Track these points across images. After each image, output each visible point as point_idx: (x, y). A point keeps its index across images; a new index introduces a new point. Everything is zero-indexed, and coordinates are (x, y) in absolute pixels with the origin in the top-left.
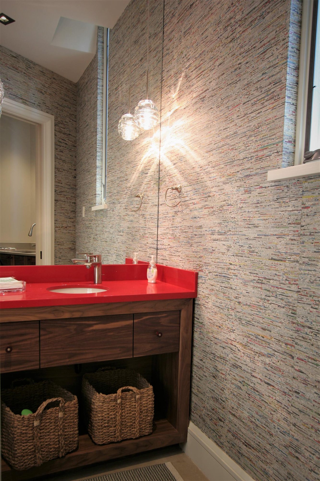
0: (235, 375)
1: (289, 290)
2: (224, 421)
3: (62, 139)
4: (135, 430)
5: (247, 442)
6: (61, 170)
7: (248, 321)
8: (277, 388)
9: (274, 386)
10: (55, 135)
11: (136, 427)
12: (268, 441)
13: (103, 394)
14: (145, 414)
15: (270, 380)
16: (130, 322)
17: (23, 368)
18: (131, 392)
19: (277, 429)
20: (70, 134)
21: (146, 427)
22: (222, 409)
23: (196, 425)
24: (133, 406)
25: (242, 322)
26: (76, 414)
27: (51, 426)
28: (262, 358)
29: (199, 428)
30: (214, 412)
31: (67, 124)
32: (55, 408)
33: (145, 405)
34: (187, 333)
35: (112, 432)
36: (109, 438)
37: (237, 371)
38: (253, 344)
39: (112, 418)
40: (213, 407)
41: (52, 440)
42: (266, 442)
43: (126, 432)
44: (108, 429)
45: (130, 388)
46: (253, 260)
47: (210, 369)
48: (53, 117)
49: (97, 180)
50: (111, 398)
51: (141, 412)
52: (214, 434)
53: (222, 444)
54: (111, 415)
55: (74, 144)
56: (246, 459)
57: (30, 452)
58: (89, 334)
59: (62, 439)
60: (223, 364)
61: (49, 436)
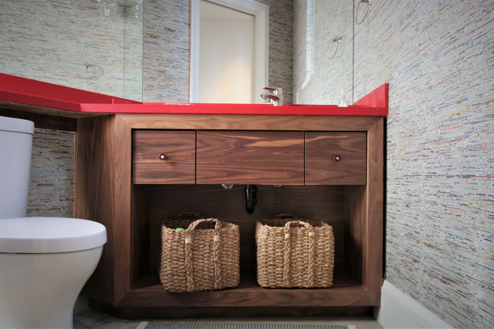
0: (429, 188)
1: (487, 23)
2: (419, 260)
3: (278, 29)
4: (309, 276)
5: (445, 276)
6: (276, 60)
7: (441, 105)
8: (479, 175)
9: (474, 176)
10: (270, 25)
11: (309, 272)
12: (470, 261)
13: (268, 225)
14: (321, 259)
15: (470, 169)
16: (299, 141)
17: (178, 181)
18: (302, 228)
19: (481, 238)
20: (285, 24)
21: (323, 276)
22: (416, 244)
23: (392, 282)
24: (306, 247)
25: (435, 111)
26: (235, 243)
27: (206, 250)
28: (459, 144)
29: (394, 284)
30: (408, 254)
31: (283, 14)
32: (210, 230)
33: (321, 247)
34: (376, 160)
35: (278, 274)
36: (276, 281)
37: (431, 182)
38: (447, 133)
39: (278, 256)
40: (408, 248)
41: (206, 266)
42: (468, 264)
43: (297, 278)
44: (274, 269)
45: (301, 223)
46: (444, 18)
47: (403, 198)
48: (268, 7)
49: (307, 56)
50: (277, 232)
51: (316, 255)
52: (410, 284)
53: (418, 294)
54: (277, 252)
55: (290, 34)
56: (445, 301)
57: (181, 273)
58: (250, 151)
59: (218, 268)
60: (415, 182)
61: (202, 260)
